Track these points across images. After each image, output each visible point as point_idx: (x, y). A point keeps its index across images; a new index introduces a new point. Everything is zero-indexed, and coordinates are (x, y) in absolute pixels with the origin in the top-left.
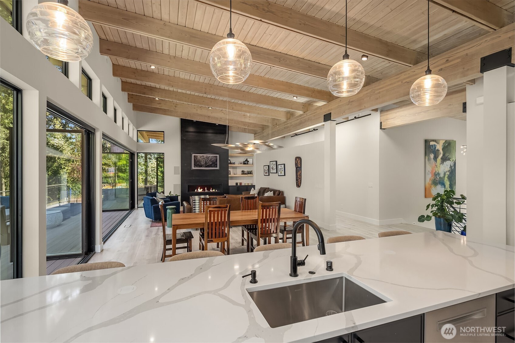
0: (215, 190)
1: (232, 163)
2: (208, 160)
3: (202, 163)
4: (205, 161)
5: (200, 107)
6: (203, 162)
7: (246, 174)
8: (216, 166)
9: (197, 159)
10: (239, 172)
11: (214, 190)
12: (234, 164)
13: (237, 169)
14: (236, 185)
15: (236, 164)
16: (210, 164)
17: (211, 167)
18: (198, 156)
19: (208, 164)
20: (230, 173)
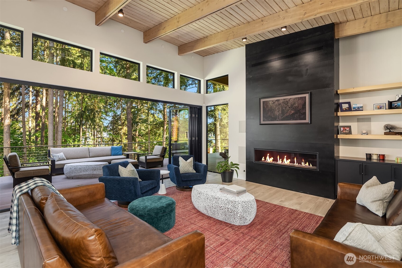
0: (309, 165)
1: (354, 108)
2: (288, 108)
3: (277, 113)
4: (281, 109)
6: (279, 111)
8: (302, 116)
9: (267, 106)
10: (377, 129)
11: (307, 164)
12: (359, 109)
13: (371, 122)
14: (367, 159)
15: (367, 110)
16: (291, 113)
17: (294, 120)
18: (269, 101)
19: (288, 114)
20: (343, 130)
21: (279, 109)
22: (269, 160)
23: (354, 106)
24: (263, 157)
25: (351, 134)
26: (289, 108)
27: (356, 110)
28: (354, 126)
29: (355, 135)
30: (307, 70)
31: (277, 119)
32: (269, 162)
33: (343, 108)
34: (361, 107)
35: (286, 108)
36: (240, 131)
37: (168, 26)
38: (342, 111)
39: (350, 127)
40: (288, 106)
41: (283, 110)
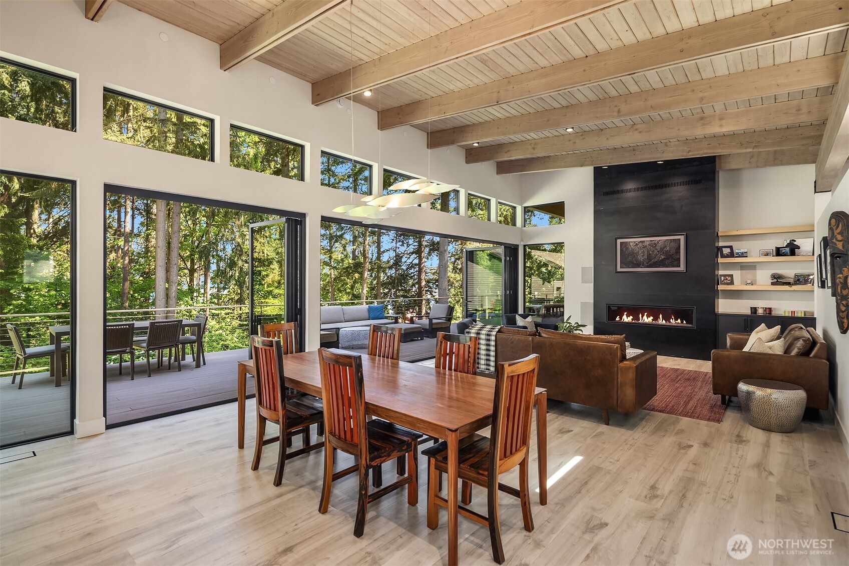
0: (682, 322)
1: (737, 254)
2: (656, 251)
3: (640, 258)
4: (646, 253)
5: (582, 135)
6: (643, 256)
7: (789, 284)
8: (675, 263)
9: (627, 249)
10: (763, 278)
11: (679, 321)
12: (743, 255)
13: (757, 271)
14: (751, 313)
15: (751, 257)
16: (661, 259)
17: (664, 266)
18: (630, 242)
19: (656, 260)
20: (724, 280)
21: (644, 253)
22: (627, 319)
23: (737, 251)
24: (618, 317)
25: (733, 284)
26: (658, 252)
27: (739, 257)
28: (737, 274)
29: (738, 285)
30: (682, 206)
31: (641, 266)
32: (627, 321)
33: (724, 253)
34: (745, 253)
35: (653, 251)
36: (584, 281)
37: (515, 150)
38: (723, 256)
39: (731, 276)
40: (656, 249)
41: (650, 254)
